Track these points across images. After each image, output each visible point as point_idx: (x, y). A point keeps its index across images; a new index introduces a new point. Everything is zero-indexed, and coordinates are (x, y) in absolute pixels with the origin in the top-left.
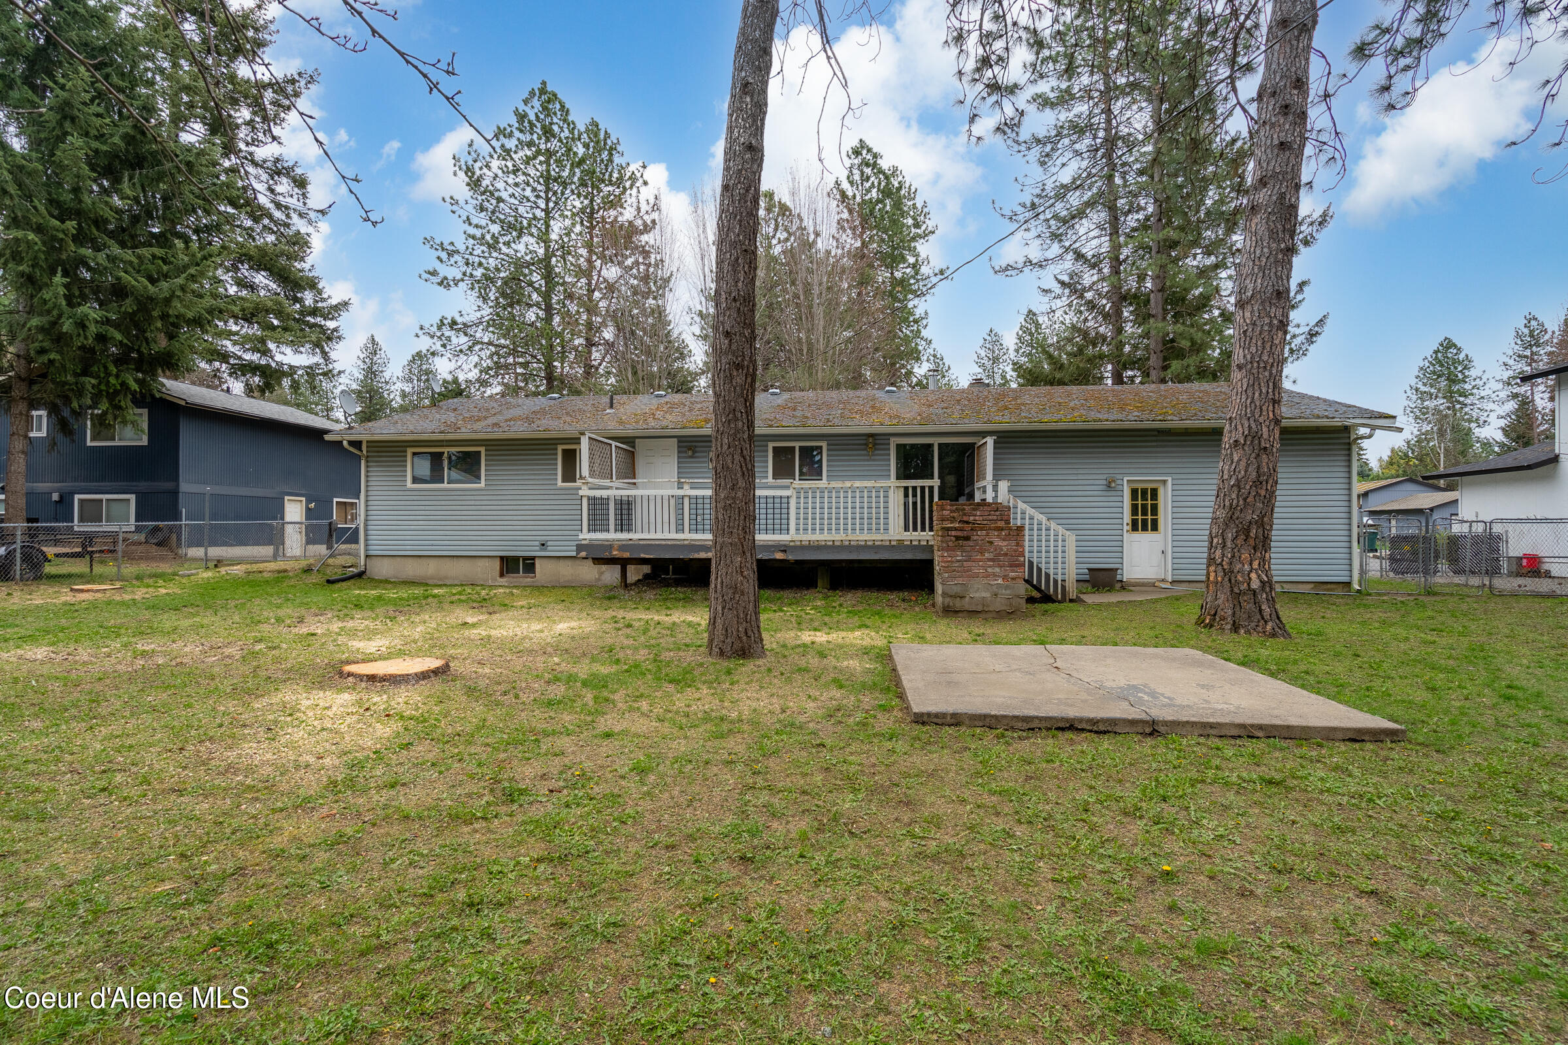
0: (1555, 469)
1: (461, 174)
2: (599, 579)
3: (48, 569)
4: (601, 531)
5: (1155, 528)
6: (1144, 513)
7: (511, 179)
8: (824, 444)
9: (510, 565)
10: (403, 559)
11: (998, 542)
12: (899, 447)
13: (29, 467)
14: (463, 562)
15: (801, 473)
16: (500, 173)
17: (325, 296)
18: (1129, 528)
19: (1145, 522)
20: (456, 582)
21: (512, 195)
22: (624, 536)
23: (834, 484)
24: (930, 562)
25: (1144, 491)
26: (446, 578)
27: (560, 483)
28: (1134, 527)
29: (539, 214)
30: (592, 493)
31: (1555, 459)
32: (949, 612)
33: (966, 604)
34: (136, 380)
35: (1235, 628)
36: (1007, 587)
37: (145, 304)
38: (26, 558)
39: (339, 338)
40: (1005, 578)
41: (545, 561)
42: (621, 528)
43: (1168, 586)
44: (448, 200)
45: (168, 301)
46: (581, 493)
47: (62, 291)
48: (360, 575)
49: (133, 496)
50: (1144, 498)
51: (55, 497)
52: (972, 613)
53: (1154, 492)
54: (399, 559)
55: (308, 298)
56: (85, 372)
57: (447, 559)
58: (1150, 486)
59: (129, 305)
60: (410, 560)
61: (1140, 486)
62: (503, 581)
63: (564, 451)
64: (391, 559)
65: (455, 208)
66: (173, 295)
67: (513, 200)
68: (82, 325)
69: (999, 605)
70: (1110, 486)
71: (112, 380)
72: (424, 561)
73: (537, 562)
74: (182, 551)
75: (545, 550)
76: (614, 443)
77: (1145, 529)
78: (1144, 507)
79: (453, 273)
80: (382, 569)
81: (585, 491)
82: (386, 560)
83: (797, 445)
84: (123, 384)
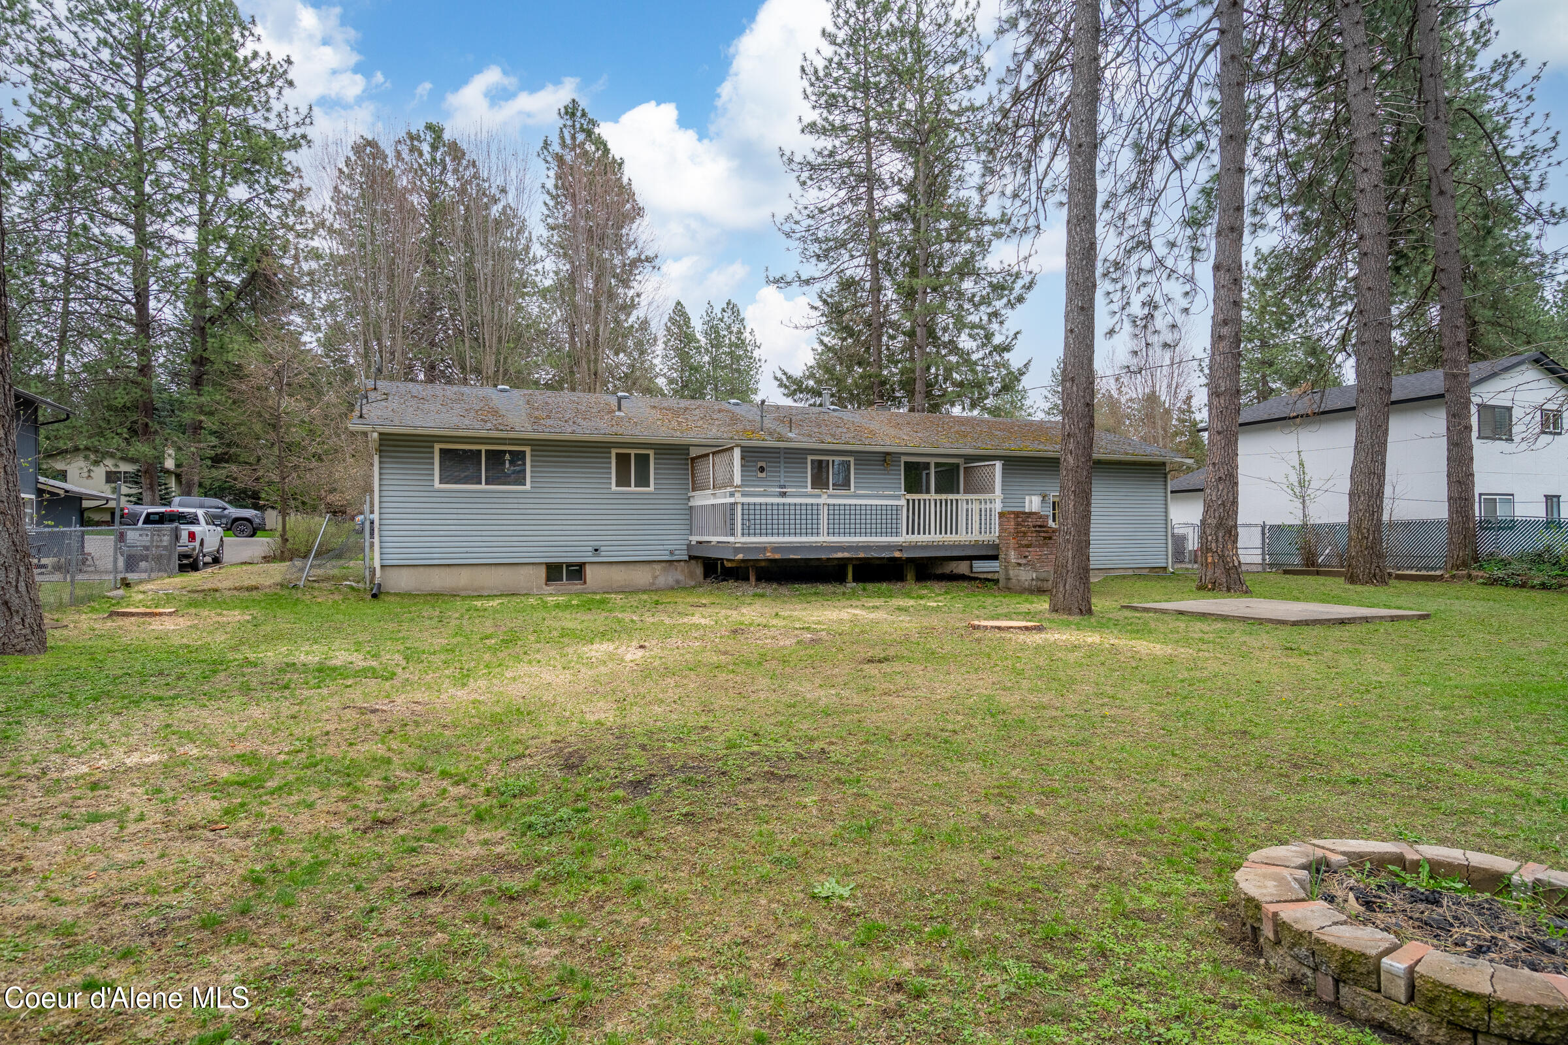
2: (653, 584)
8: (852, 459)
9: (554, 572)
10: (427, 569)
14: (501, 570)
15: (833, 484)
20: (495, 592)
26: (483, 588)
27: (614, 487)
35: (1229, 590)
41: (596, 568)
54: (421, 569)
57: (483, 568)
60: (437, 570)
62: (552, 589)
63: (617, 454)
64: (412, 570)
72: (454, 570)
73: (588, 568)
75: (599, 556)
80: (402, 581)
82: (404, 571)
83: (831, 458)
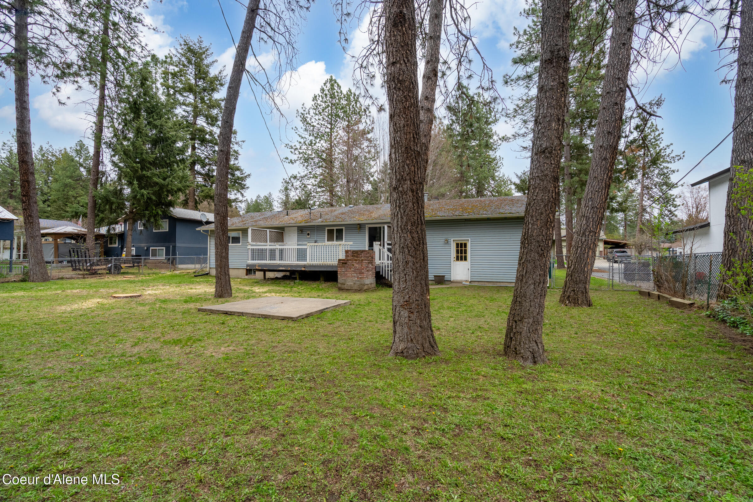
0: (709, 229)
1: (299, 117)
3: (122, 271)
4: (261, 260)
5: (466, 259)
6: (461, 253)
7: (317, 117)
8: (344, 228)
11: (356, 265)
12: (370, 228)
13: (133, 239)
14: (235, 270)
15: (336, 239)
16: (314, 115)
17: (244, 172)
18: (455, 259)
19: (461, 257)
21: (318, 124)
22: (281, 262)
23: (346, 243)
24: (337, 272)
25: (461, 244)
28: (457, 259)
29: (328, 130)
30: (271, 247)
31: (708, 225)
32: (341, 289)
33: (345, 287)
34: (161, 211)
36: (358, 281)
37: (162, 187)
38: (115, 267)
39: (248, 188)
40: (358, 277)
42: (281, 259)
43: (468, 283)
44: (294, 128)
45: (168, 185)
46: (248, 247)
47: (137, 186)
48: (207, 274)
49: (164, 248)
50: (461, 247)
51: (146, 248)
52: (348, 290)
53: (465, 245)
55: (238, 173)
56: (147, 210)
58: (463, 242)
59: (157, 188)
61: (459, 242)
62: (247, 277)
65: (296, 131)
66: (168, 184)
67: (318, 126)
68: (143, 195)
69: (356, 287)
70: (447, 242)
71: (154, 212)
74: (177, 266)
76: (268, 230)
77: (462, 260)
78: (461, 250)
79: (294, 157)
81: (249, 247)
83: (335, 228)
84: (157, 213)
